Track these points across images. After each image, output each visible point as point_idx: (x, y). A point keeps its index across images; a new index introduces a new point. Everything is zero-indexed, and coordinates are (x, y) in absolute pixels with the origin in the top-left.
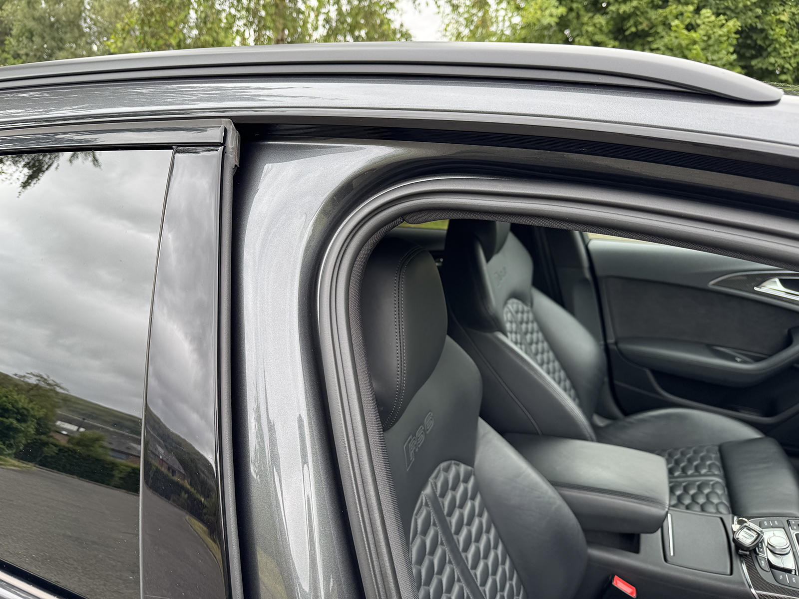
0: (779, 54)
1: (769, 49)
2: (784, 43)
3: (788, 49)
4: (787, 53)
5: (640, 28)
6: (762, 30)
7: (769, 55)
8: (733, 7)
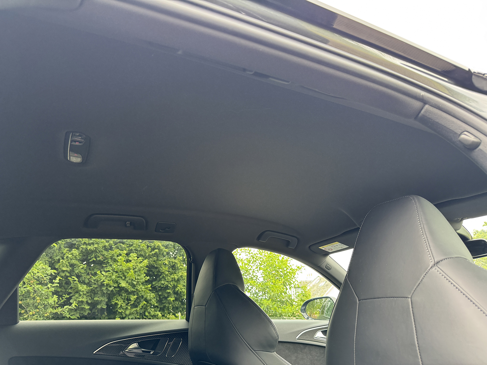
0: (165, 280)
1: (161, 277)
2: (167, 275)
3: (169, 278)
4: (169, 279)
5: (98, 259)
6: (157, 268)
7: (160, 280)
8: (144, 255)
